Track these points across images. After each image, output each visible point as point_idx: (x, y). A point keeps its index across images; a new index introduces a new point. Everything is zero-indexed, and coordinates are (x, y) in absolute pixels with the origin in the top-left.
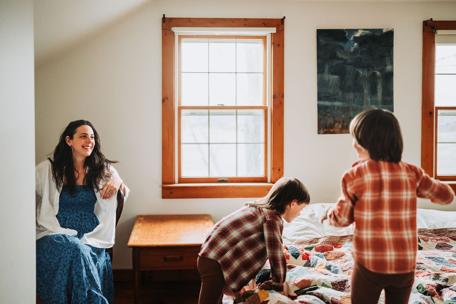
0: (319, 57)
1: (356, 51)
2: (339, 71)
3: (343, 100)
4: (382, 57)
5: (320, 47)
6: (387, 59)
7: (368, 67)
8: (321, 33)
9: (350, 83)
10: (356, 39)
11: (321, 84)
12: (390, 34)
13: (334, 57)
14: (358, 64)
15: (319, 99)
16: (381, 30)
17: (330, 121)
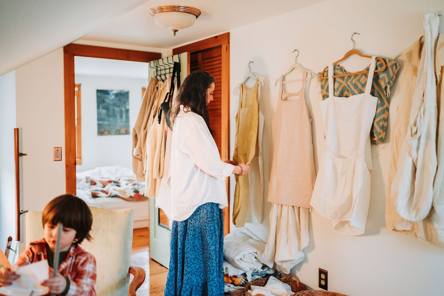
0: (98, 102)
1: (113, 100)
2: (107, 108)
3: (108, 121)
4: (125, 102)
5: (98, 97)
6: (127, 103)
7: (119, 106)
8: (98, 91)
9: (111, 113)
10: (114, 94)
11: (99, 114)
12: (127, 93)
13: (104, 101)
14: (115, 105)
15: (98, 120)
16: (124, 91)
17: (103, 130)
